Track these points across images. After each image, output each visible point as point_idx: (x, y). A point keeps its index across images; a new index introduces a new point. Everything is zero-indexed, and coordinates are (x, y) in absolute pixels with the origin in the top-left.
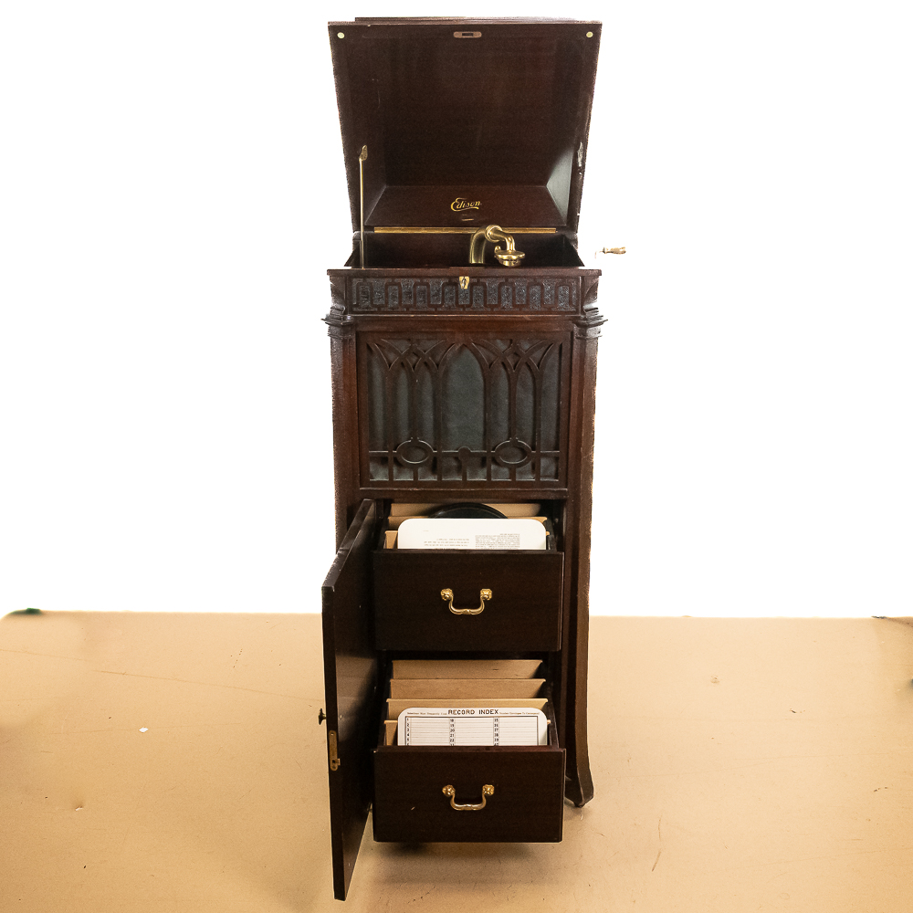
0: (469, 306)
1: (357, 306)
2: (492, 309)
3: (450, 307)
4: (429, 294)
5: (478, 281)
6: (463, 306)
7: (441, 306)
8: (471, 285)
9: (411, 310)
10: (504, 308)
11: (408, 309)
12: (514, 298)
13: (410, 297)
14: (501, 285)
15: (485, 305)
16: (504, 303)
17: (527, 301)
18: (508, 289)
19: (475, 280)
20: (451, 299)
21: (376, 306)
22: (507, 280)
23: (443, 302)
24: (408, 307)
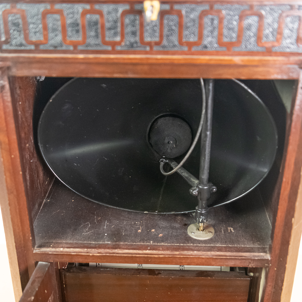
0: (158, 44)
1: (7, 42)
2: (190, 49)
3: (132, 45)
4: (103, 27)
5: (172, 8)
6: (149, 44)
7: (119, 43)
8: (162, 14)
9: (80, 48)
10: (206, 47)
11: (75, 47)
12: (221, 34)
13: (77, 31)
14: (203, 14)
15: (181, 43)
16: (207, 41)
17: (239, 36)
18: (212, 20)
19: (167, 7)
20: (134, 33)
21: (32, 43)
22: (211, 7)
23: (123, 36)
24: (75, 45)
